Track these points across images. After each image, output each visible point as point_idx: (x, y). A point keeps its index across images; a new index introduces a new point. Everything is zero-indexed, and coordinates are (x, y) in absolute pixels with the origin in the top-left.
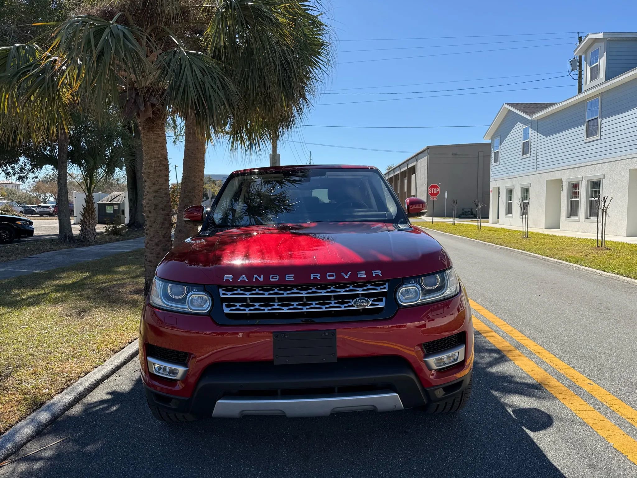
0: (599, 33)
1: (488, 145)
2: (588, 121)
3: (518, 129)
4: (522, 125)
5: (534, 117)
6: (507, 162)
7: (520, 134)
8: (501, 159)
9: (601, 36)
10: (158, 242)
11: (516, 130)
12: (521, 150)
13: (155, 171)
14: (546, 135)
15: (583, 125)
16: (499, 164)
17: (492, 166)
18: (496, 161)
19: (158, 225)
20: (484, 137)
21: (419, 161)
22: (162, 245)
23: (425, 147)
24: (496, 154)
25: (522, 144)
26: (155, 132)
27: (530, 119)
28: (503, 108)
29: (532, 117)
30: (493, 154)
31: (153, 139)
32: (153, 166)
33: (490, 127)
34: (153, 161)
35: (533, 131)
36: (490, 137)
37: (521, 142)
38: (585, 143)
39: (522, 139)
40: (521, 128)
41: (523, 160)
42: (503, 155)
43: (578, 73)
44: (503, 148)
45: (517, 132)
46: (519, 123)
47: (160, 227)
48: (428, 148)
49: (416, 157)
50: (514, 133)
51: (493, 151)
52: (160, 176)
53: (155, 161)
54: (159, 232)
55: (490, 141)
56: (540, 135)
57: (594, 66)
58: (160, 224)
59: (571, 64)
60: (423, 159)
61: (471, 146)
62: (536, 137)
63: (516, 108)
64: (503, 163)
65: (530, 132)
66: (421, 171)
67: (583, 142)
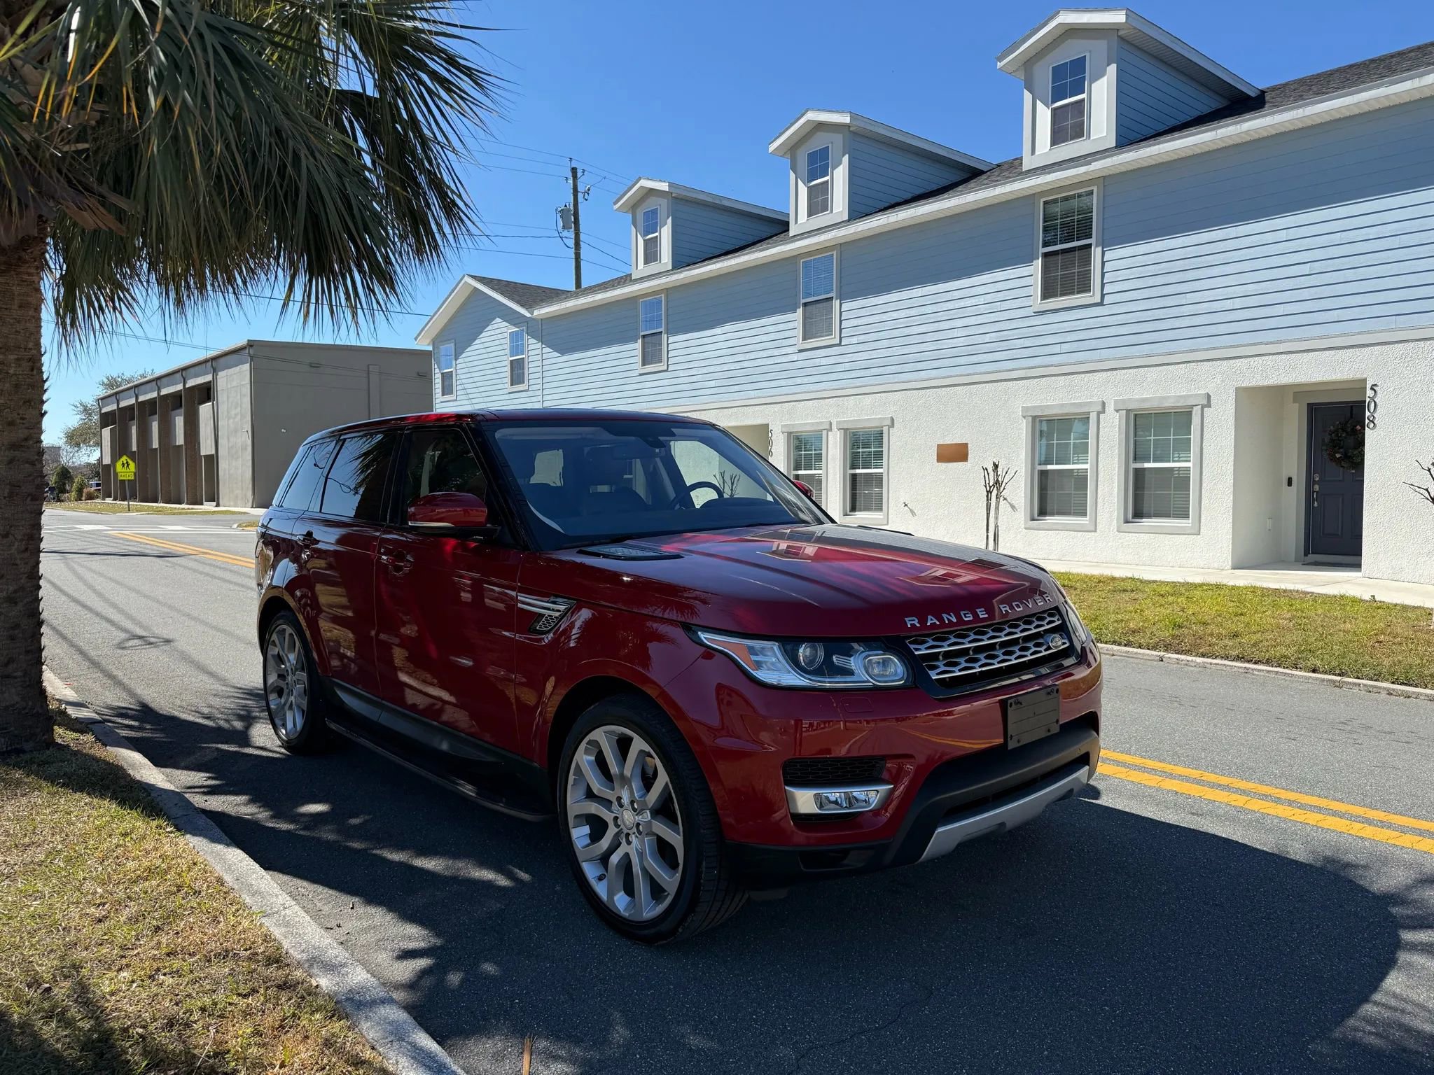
0: (661, 181)
1: (426, 355)
2: (644, 337)
3: (498, 331)
4: (505, 324)
5: (536, 313)
6: (475, 396)
7: (502, 341)
8: (459, 388)
9: (664, 187)
10: (15, 592)
11: (493, 333)
12: (508, 374)
13: (17, 386)
14: (563, 351)
15: (636, 341)
16: (455, 398)
17: (437, 401)
18: (446, 391)
19: (17, 544)
20: (416, 339)
21: (221, 374)
22: (25, 601)
23: (242, 342)
24: (447, 377)
25: (508, 363)
26: (25, 277)
27: (528, 315)
28: (460, 285)
29: (532, 314)
30: (439, 376)
31: (19, 295)
32: (12, 371)
33: (431, 319)
34: (12, 357)
35: (532, 341)
36: (428, 341)
37: (505, 358)
38: (641, 375)
39: (507, 352)
40: (505, 329)
41: (512, 396)
42: (464, 381)
43: (573, 237)
44: (464, 366)
45: (495, 337)
46: (498, 320)
47: (23, 547)
48: (251, 344)
49: (214, 363)
50: (486, 339)
51: (437, 370)
52: (29, 401)
53: (18, 359)
54: (18, 562)
55: (430, 348)
56: (548, 350)
57: (652, 238)
58: (22, 540)
59: (561, 217)
60: (237, 369)
61: (351, 350)
62: (539, 352)
63: (493, 288)
64: (464, 397)
65: (526, 343)
66: (228, 398)
67: (636, 373)
